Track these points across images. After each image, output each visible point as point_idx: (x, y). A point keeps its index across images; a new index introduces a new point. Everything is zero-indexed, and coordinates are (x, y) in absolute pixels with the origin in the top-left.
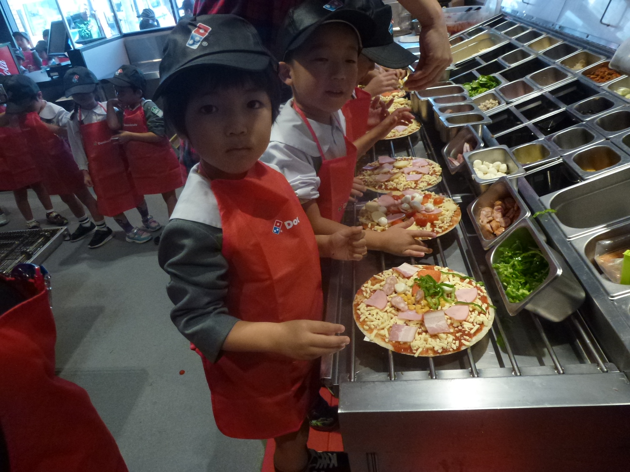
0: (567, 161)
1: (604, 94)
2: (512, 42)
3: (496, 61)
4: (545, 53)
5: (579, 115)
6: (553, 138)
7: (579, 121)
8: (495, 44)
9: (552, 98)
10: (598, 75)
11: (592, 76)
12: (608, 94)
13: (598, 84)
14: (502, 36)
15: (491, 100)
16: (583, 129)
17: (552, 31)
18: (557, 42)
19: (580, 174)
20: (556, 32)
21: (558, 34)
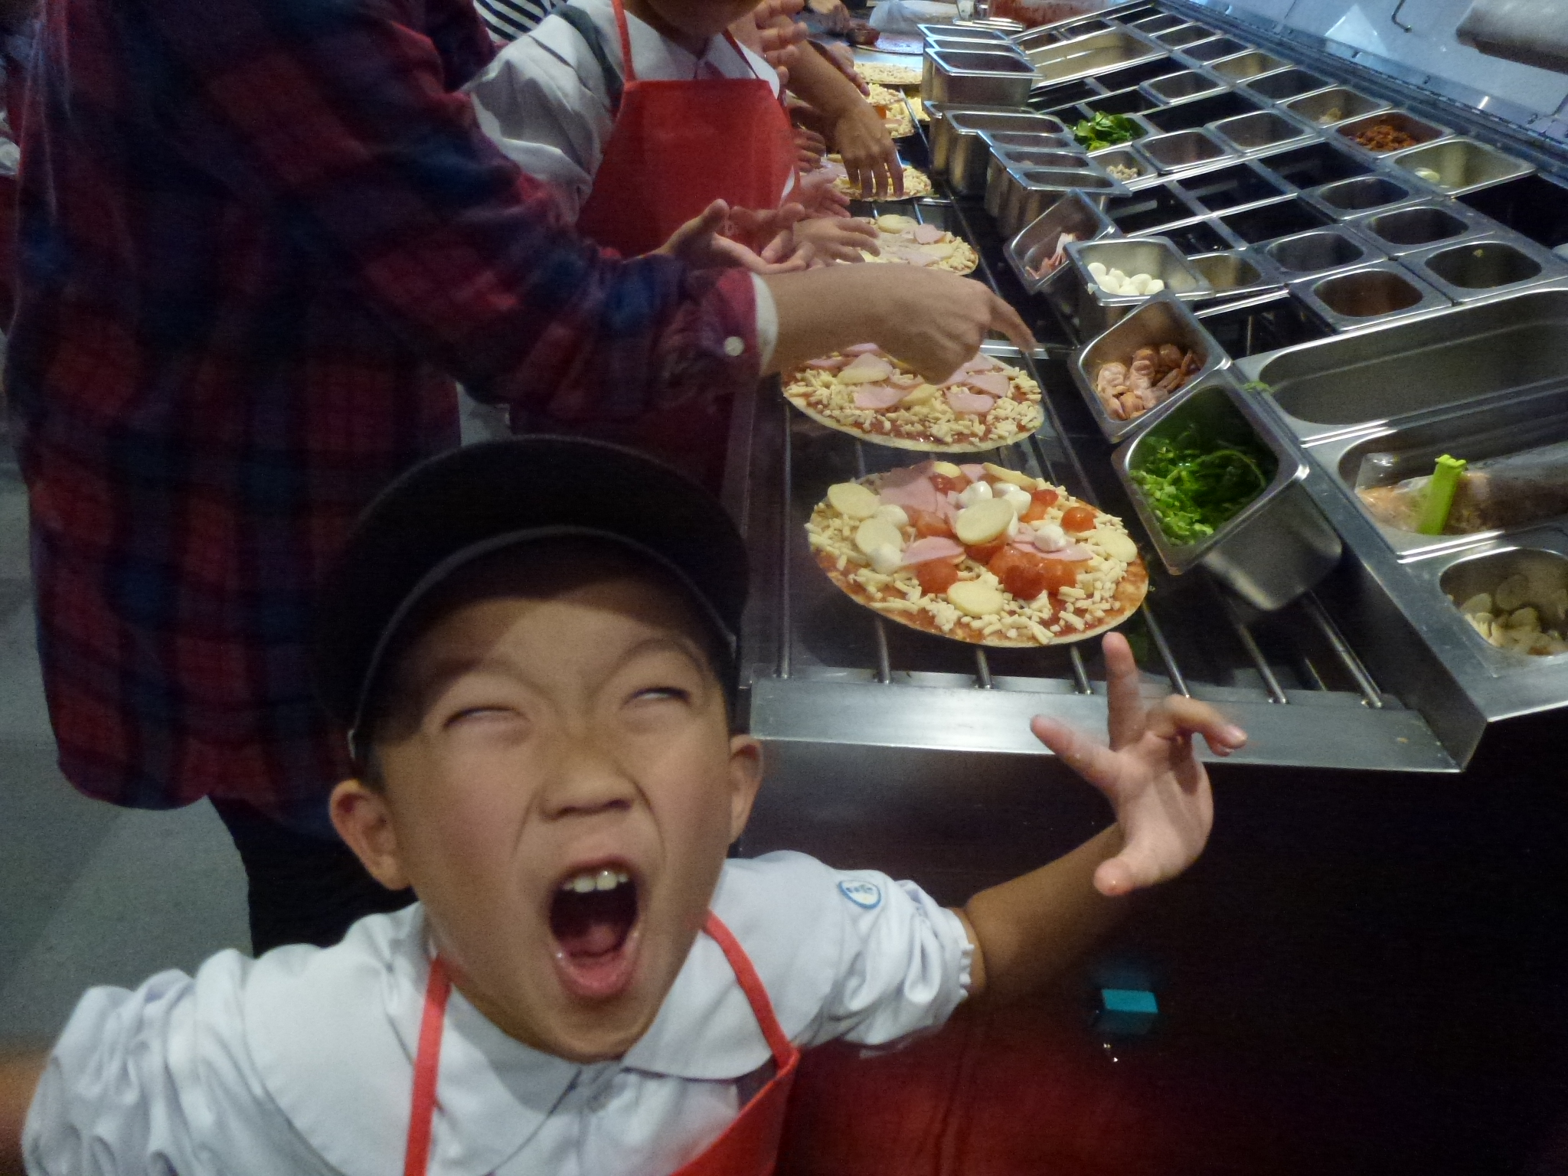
0: (1300, 295)
1: (1386, 175)
2: (1172, 56)
3: (1134, 91)
4: (1251, 85)
5: (1328, 208)
6: (1268, 248)
7: (1330, 220)
8: (1131, 57)
10: (1370, 140)
11: (1358, 140)
12: (1394, 174)
13: (1370, 154)
14: (1151, 41)
15: (1121, 167)
16: (1338, 236)
17: (1271, 42)
18: (1278, 65)
19: (1330, 321)
20: (1281, 44)
21: (1283, 49)
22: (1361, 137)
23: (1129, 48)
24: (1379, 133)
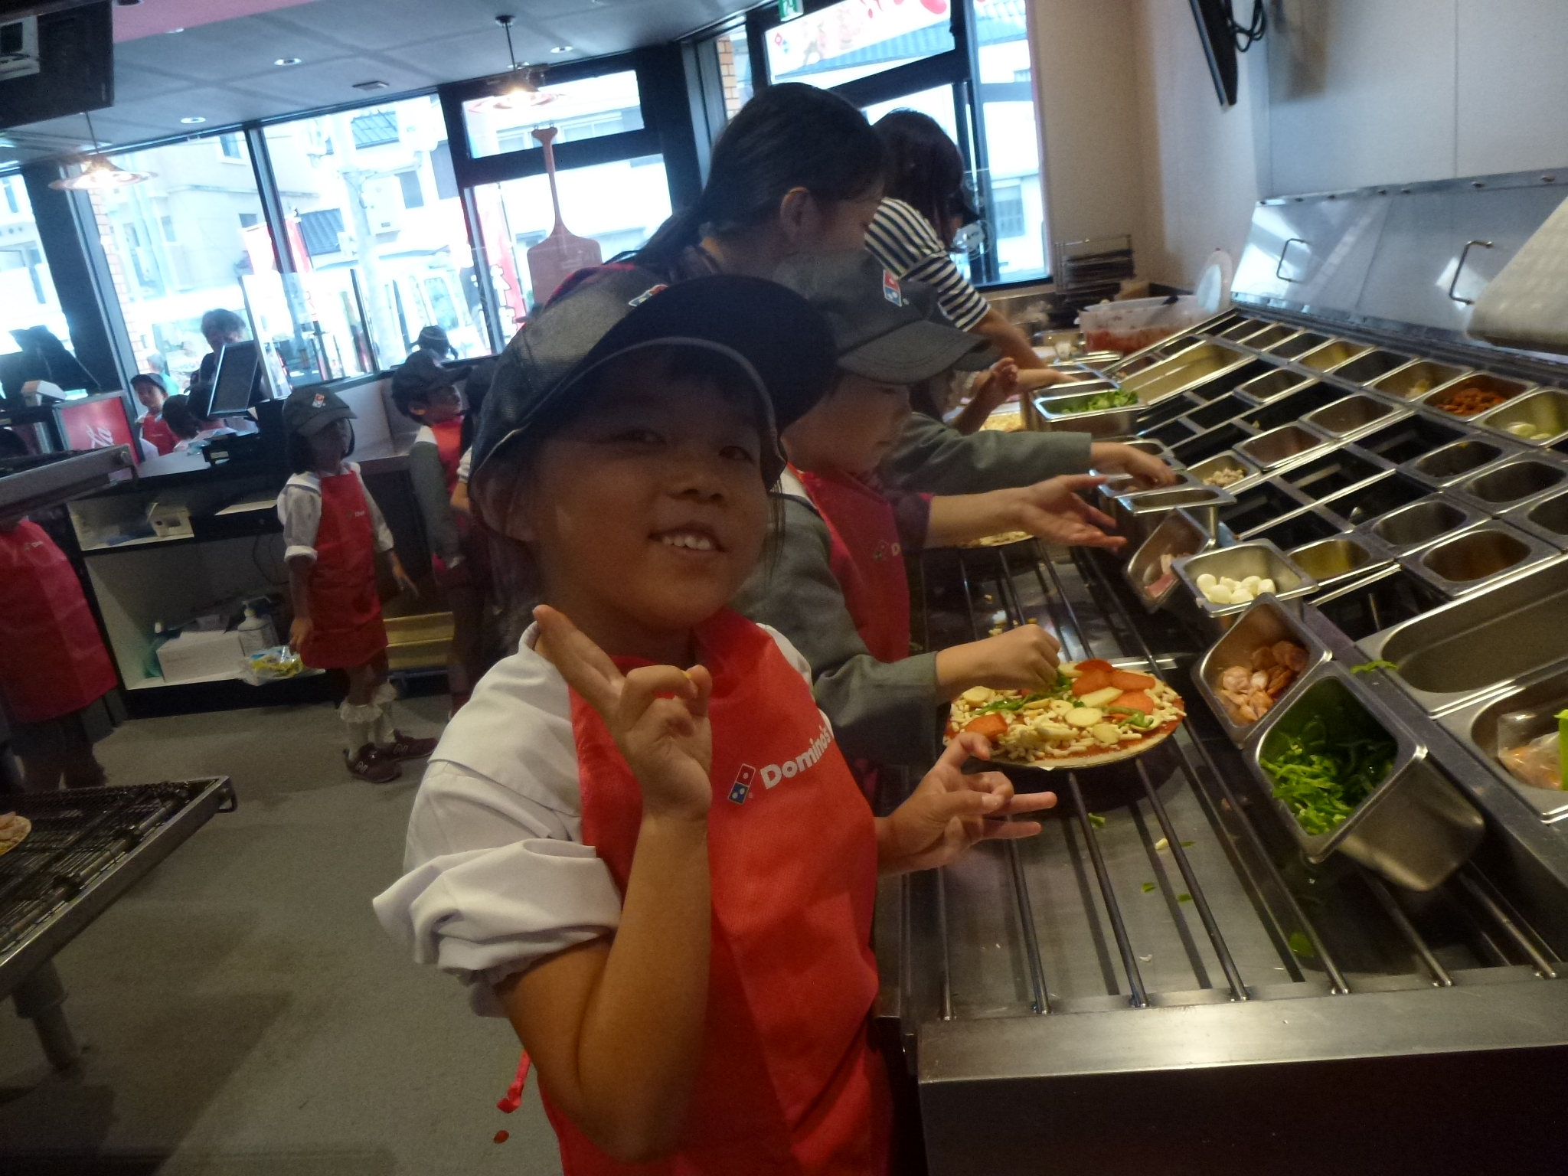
0: (1410, 567)
1: (1479, 436)
2: (1261, 358)
3: (1230, 396)
4: (1338, 373)
5: (1425, 479)
6: (1373, 527)
7: (1429, 491)
8: (1223, 365)
9: (1363, 453)
10: (1460, 404)
11: (1447, 407)
12: (1486, 434)
13: (1461, 419)
14: (1240, 348)
15: (1227, 471)
16: (1439, 504)
17: (1349, 329)
18: (1362, 349)
19: (1443, 589)
20: (1358, 330)
21: (1363, 335)
22: (1449, 403)
23: (1221, 357)
24: (1467, 397)
